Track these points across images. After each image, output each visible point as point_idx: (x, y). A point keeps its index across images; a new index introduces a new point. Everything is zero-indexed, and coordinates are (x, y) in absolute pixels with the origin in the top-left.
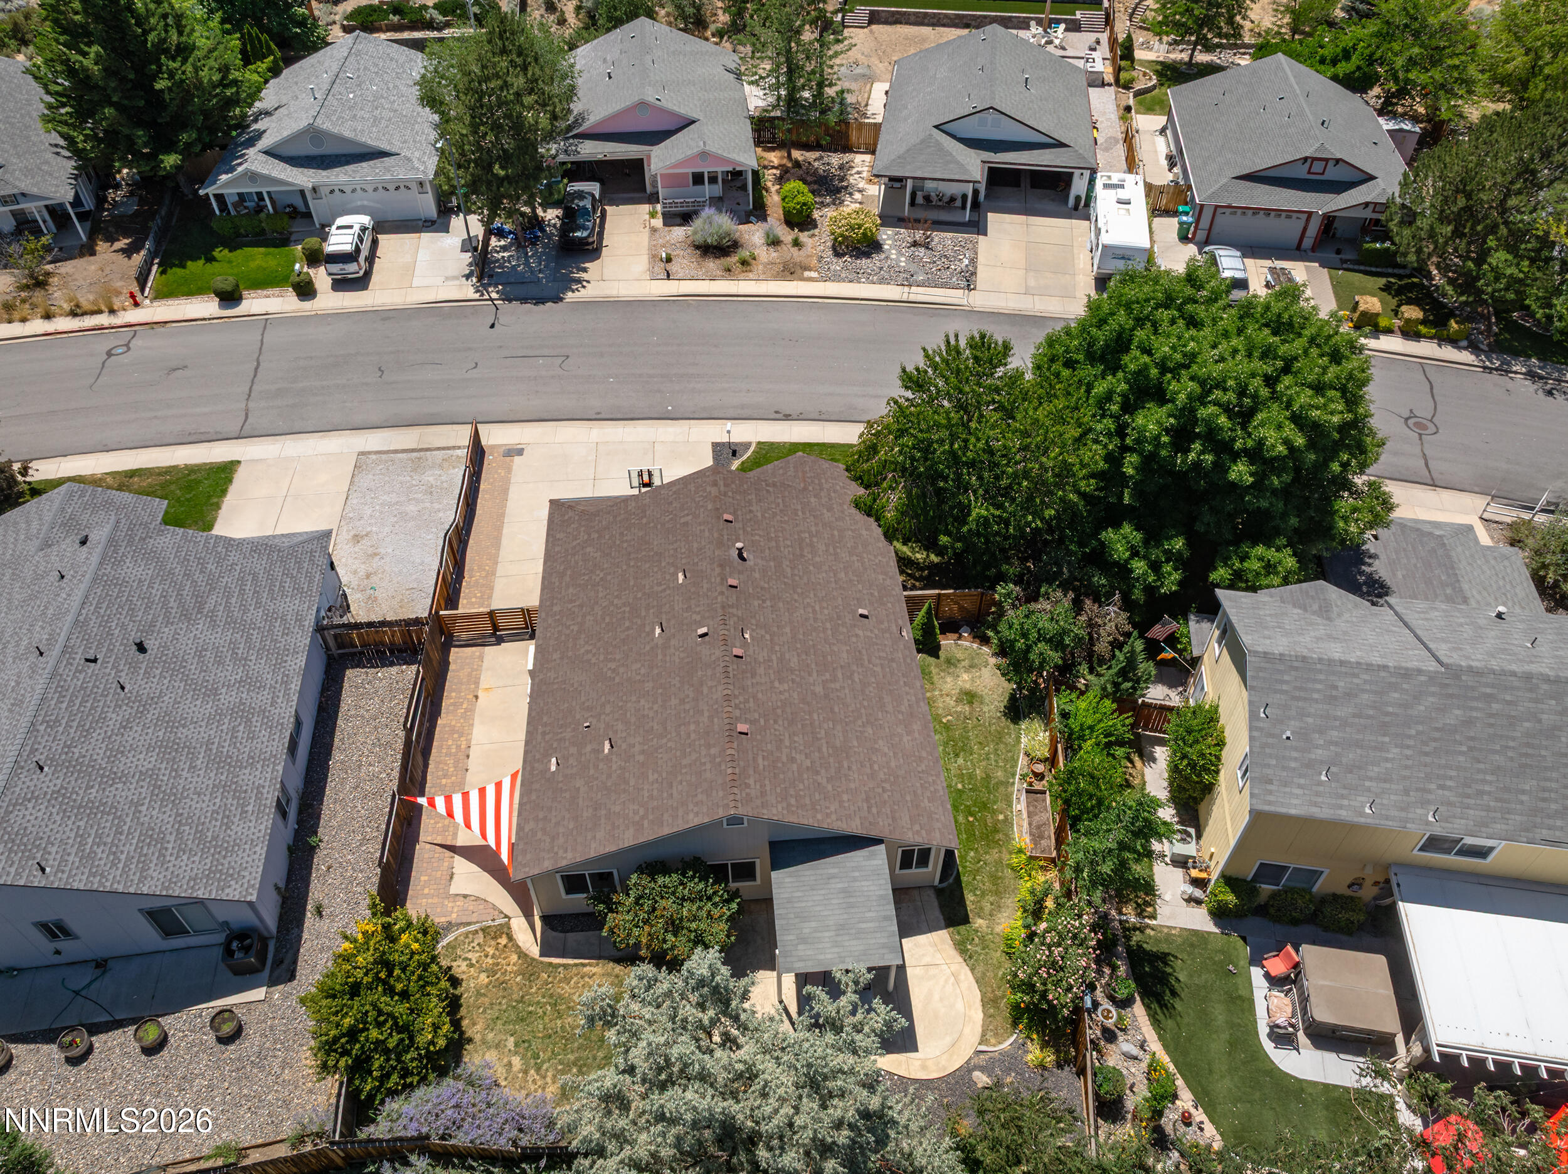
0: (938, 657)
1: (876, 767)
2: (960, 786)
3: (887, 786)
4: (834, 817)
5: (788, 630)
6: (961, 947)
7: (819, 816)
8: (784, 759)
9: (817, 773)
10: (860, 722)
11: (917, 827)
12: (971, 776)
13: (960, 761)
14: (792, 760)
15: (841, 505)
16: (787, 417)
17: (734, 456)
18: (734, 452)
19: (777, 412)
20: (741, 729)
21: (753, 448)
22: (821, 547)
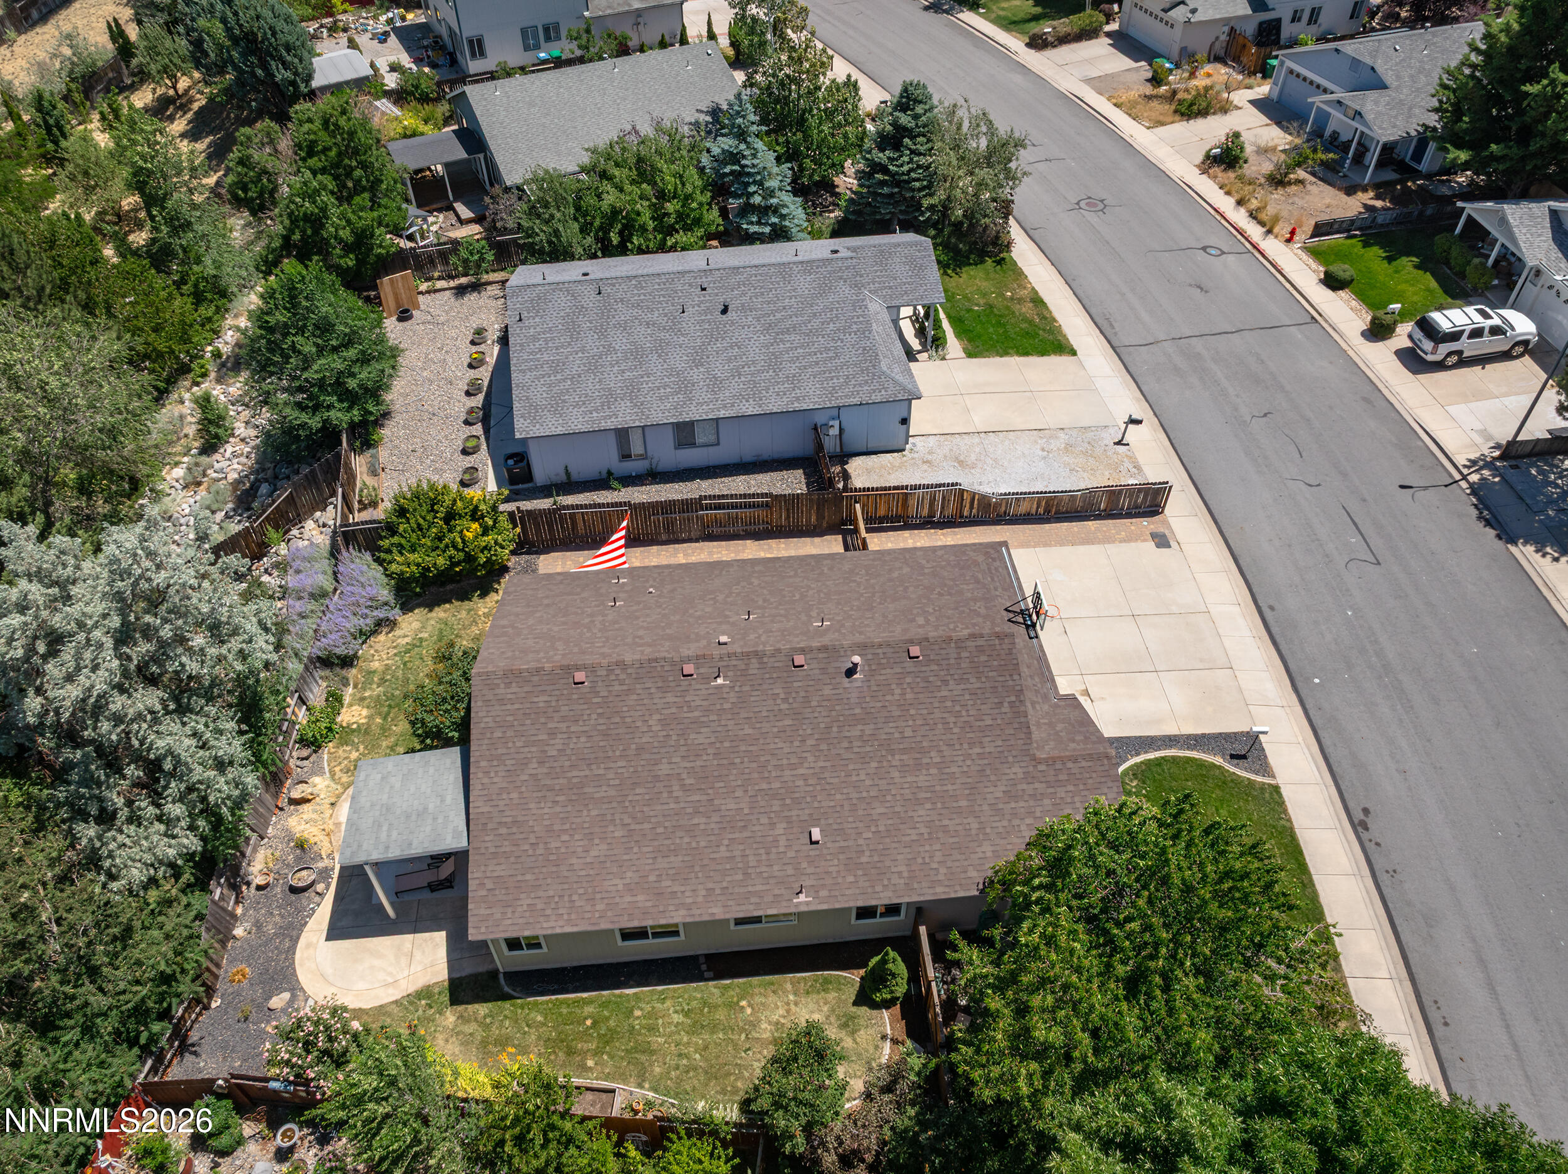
0: (855, 1003)
1: (565, 838)
2: (637, 1013)
3: (540, 850)
4: (486, 781)
5: (748, 731)
6: (425, 993)
7: (483, 764)
8: (550, 725)
9: (541, 763)
10: (627, 820)
11: (489, 885)
12: (652, 1029)
13: (677, 1018)
14: (552, 734)
16: (1360, 826)
17: (1232, 757)
18: (1243, 757)
19: (1366, 811)
20: (580, 676)
21: (1259, 779)
22: (922, 779)
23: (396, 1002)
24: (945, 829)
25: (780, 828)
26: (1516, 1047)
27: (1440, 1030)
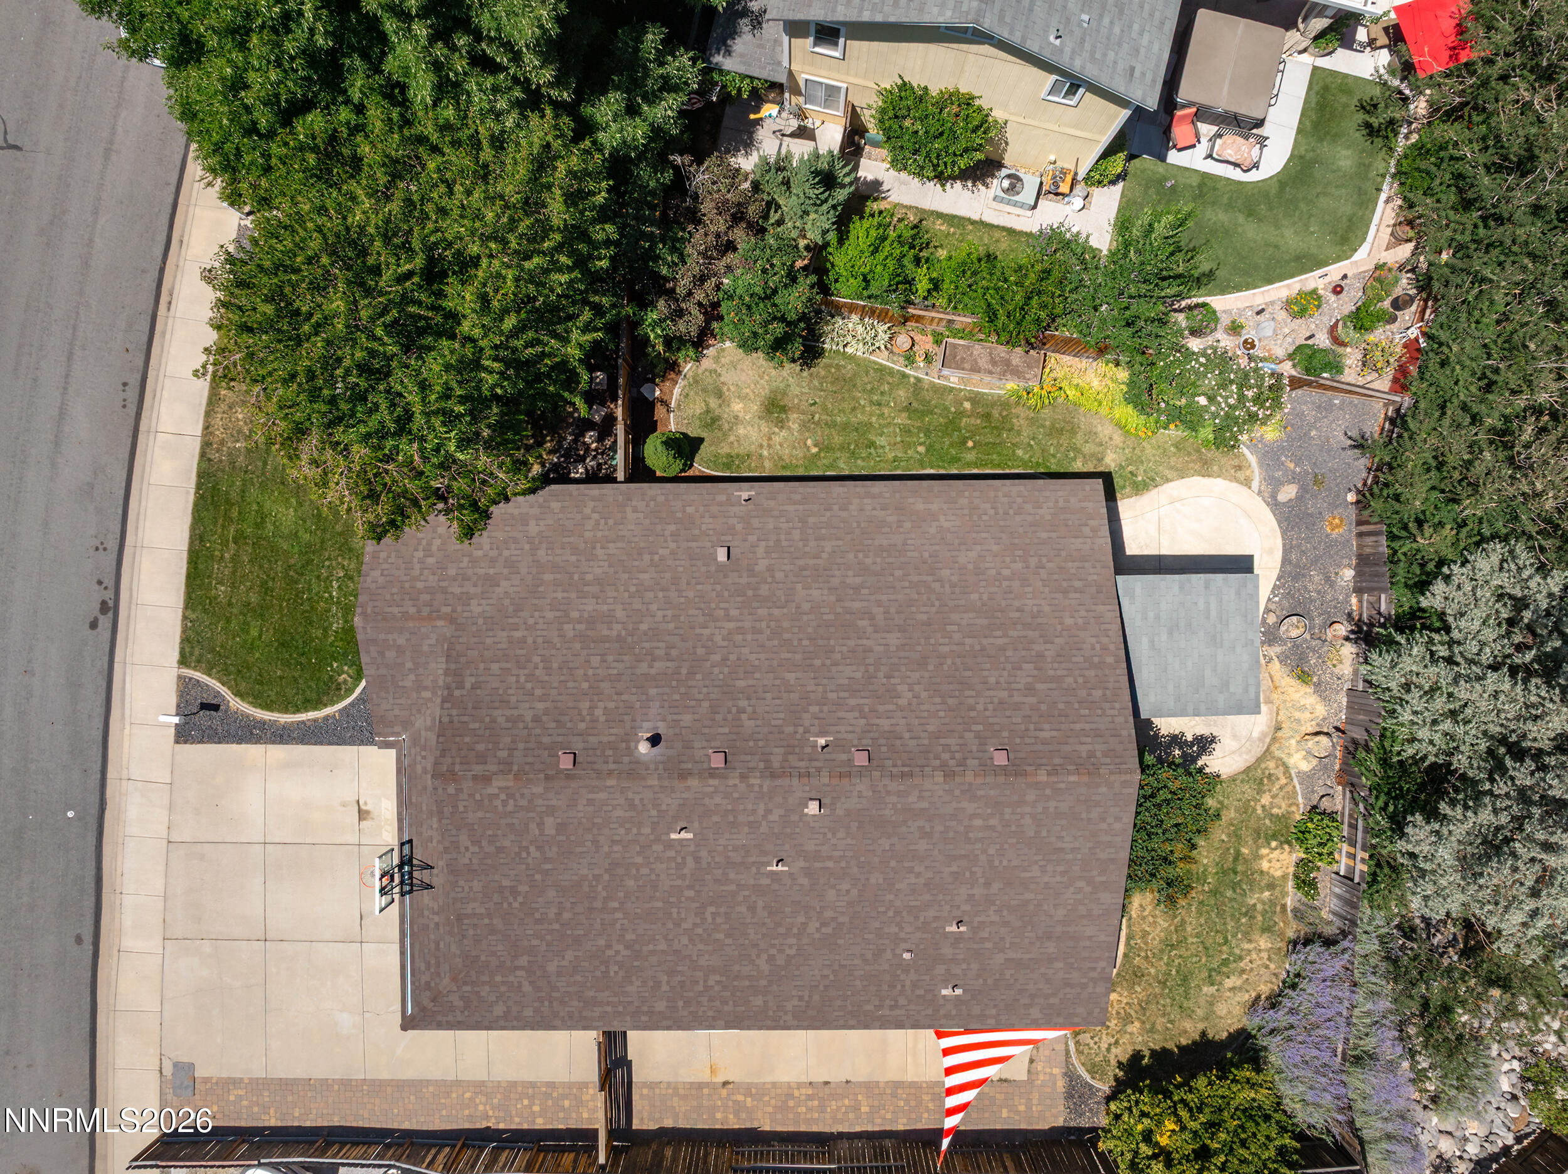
1: (1006, 572)
2: (921, 449)
3: (1033, 562)
4: (1105, 640)
5: (791, 677)
7: (1110, 660)
8: (1032, 700)
9: (1040, 656)
10: (936, 586)
11: (1086, 531)
12: (906, 431)
13: (881, 441)
14: (1030, 690)
15: (474, 561)
16: (110, 608)
17: (215, 708)
18: (205, 706)
19: (94, 625)
20: (1000, 759)
21: (197, 675)
22: (590, 606)
23: (1168, 480)
24: (575, 551)
25: (762, 565)
26: (70, 356)
27: (134, 380)
